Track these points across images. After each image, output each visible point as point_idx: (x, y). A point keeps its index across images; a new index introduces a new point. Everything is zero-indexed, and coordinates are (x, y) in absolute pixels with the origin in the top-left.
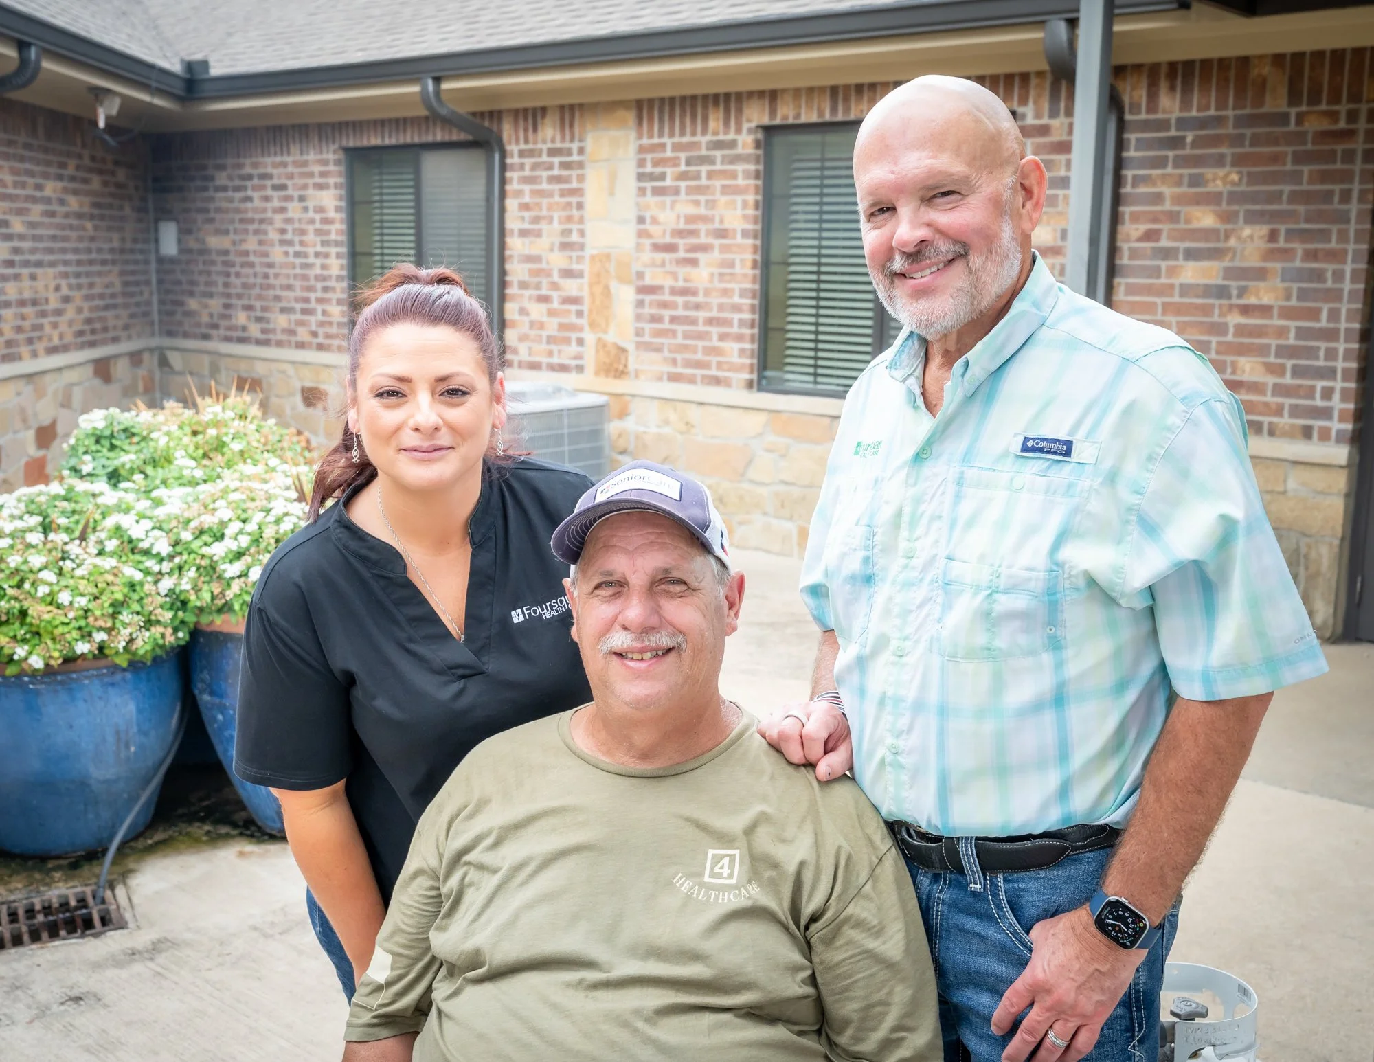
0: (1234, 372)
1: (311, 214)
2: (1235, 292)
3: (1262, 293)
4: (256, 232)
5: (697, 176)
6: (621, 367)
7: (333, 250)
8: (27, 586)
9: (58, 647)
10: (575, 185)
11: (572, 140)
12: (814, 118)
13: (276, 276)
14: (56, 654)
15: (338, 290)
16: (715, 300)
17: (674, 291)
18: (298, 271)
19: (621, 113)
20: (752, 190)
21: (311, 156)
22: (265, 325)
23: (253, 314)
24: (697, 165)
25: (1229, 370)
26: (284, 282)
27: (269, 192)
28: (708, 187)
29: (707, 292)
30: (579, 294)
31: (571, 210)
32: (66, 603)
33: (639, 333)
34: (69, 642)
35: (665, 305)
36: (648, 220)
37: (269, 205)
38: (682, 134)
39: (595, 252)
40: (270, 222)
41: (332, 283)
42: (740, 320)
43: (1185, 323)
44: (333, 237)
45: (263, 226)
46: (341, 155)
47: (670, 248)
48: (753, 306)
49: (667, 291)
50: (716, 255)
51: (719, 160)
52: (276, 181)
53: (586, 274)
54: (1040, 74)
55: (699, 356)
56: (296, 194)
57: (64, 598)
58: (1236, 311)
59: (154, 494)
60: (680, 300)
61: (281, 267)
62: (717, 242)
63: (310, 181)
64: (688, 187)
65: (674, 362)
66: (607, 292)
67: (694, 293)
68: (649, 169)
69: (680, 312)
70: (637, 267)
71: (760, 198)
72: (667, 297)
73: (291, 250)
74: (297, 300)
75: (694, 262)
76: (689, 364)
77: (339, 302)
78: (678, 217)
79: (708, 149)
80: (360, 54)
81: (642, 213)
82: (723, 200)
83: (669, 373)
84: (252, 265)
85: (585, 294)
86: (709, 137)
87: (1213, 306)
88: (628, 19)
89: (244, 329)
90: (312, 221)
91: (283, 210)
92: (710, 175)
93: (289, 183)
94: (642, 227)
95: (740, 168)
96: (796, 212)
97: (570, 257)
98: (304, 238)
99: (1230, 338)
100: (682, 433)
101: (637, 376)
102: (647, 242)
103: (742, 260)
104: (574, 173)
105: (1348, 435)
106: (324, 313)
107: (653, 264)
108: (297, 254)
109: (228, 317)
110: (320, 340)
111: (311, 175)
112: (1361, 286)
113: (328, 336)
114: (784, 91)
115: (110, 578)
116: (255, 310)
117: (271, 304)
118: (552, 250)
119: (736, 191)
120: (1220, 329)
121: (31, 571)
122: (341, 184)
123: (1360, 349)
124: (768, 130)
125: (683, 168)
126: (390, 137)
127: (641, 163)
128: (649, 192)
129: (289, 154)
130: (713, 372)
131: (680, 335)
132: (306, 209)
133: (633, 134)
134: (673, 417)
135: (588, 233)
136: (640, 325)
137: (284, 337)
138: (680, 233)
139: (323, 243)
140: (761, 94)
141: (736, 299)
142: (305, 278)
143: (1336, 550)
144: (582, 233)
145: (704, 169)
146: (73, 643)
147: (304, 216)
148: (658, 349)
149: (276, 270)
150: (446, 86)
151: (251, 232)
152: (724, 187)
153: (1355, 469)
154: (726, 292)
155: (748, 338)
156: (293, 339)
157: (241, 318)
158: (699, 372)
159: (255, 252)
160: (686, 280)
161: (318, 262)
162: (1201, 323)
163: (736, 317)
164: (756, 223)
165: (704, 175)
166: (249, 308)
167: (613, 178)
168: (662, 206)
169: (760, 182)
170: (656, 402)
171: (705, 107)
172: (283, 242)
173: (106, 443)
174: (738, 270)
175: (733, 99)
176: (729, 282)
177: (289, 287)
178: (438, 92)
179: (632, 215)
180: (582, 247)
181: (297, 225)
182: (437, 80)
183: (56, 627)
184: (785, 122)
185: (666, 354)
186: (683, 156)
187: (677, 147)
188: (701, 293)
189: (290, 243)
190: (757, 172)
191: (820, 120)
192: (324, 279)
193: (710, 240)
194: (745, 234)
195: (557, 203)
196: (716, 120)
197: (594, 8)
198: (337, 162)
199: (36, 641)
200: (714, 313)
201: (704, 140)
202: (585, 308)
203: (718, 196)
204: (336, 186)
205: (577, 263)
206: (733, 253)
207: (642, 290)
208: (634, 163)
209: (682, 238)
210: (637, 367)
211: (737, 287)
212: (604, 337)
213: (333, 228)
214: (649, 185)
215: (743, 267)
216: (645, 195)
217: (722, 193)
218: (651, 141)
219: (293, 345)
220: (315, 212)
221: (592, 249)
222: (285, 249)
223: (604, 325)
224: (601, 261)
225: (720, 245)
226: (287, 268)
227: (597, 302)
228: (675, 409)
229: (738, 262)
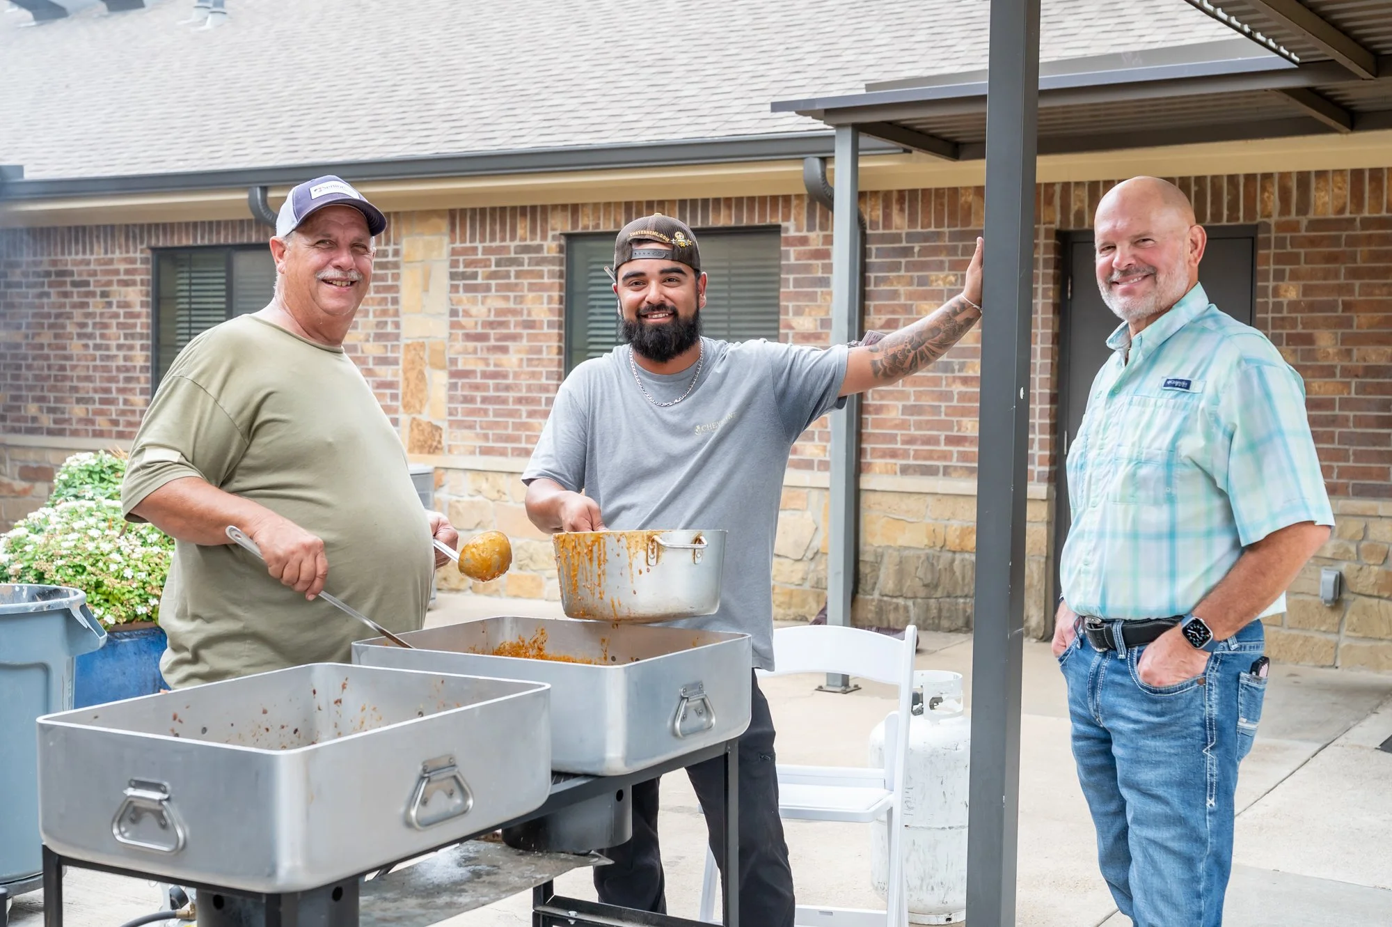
0: (959, 430)
1: (114, 309)
2: (957, 367)
3: (977, 368)
4: (51, 326)
5: (507, 276)
6: (435, 444)
7: (138, 343)
8: (100, 564)
9: (125, 609)
10: (390, 282)
11: (387, 243)
13: (74, 368)
14: (124, 614)
15: (143, 380)
16: (524, 382)
17: (485, 375)
18: (98, 363)
19: (435, 221)
20: (557, 287)
21: (117, 255)
22: (59, 416)
23: (45, 405)
24: (506, 266)
25: (956, 428)
26: (83, 373)
27: (69, 288)
28: (516, 285)
29: (516, 375)
30: (395, 379)
31: (386, 305)
32: (130, 577)
33: (451, 412)
34: (132, 605)
35: (477, 387)
36: (461, 314)
37: (67, 300)
38: (493, 239)
39: (409, 342)
40: (69, 316)
41: (137, 374)
43: (920, 392)
44: (138, 330)
45: (60, 321)
46: (148, 254)
47: (482, 337)
49: (479, 375)
50: (525, 343)
51: (526, 261)
52: (76, 278)
53: (401, 362)
54: (799, 196)
55: (510, 431)
56: (98, 290)
57: (128, 573)
58: (958, 382)
60: (491, 382)
61: (79, 360)
62: (525, 332)
63: (115, 278)
64: (497, 285)
65: (486, 437)
66: (421, 377)
67: (504, 376)
68: (461, 269)
69: (492, 393)
70: (450, 354)
71: (563, 294)
72: (479, 380)
73: (91, 343)
74: (95, 391)
75: (504, 350)
76: (499, 438)
77: (142, 392)
78: (489, 310)
79: (516, 253)
80: (181, 163)
81: (454, 307)
82: (531, 295)
83: (480, 447)
84: (47, 358)
85: (400, 378)
86: (517, 243)
87: (941, 378)
88: (446, 142)
89: (34, 419)
90: (116, 316)
91: (84, 305)
92: (518, 275)
93: (92, 280)
94: (455, 319)
95: (545, 268)
96: (594, 307)
97: (386, 347)
98: (106, 331)
99: (955, 403)
100: (494, 501)
101: (450, 451)
102: (460, 332)
103: (547, 347)
104: (389, 272)
105: (1047, 475)
106: (126, 402)
107: (466, 352)
108: (97, 347)
109: (19, 408)
110: (121, 428)
111: (117, 272)
112: (1049, 361)
113: (128, 424)
114: (584, 205)
115: (158, 561)
116: (49, 402)
117: (67, 395)
118: (367, 340)
119: (542, 288)
120: (947, 396)
121: (102, 554)
122: (148, 280)
123: (1050, 409)
124: (570, 237)
125: (493, 268)
126: (203, 238)
127: (454, 264)
128: (461, 289)
129: (92, 253)
130: (523, 445)
131: (491, 413)
132: (109, 304)
133: (446, 239)
134: (485, 486)
135: (403, 325)
136: (452, 406)
137: (81, 427)
138: (491, 325)
139: (126, 337)
140: (564, 207)
141: (544, 381)
142: (106, 369)
143: (1043, 566)
144: (397, 325)
145: (513, 269)
146: (136, 606)
147: (106, 310)
148: (471, 427)
149: (74, 363)
150: (272, 195)
151: (46, 326)
152: (530, 284)
153: (1053, 502)
154: (533, 375)
156: (90, 428)
157: (32, 409)
158: (509, 445)
159: (49, 345)
160: (496, 365)
161: (121, 354)
162: (933, 391)
163: (544, 396)
164: (560, 315)
165: (512, 274)
166: (42, 399)
167: (427, 277)
168: (474, 302)
169: (563, 281)
170: (468, 474)
171: (513, 217)
172: (80, 336)
174: (544, 355)
175: (539, 210)
176: (537, 366)
177: (88, 379)
178: (264, 200)
179: (446, 310)
180: (397, 337)
181: (98, 320)
182: (265, 190)
183: (124, 594)
184: (585, 231)
185: (478, 430)
186: (493, 258)
187: (487, 251)
188: (511, 376)
189: (90, 336)
190: (561, 272)
192: (127, 369)
193: (519, 330)
194: (550, 325)
195: (372, 298)
196: (523, 228)
197: (410, 130)
198: (144, 261)
199: (107, 605)
200: (524, 394)
201: (513, 245)
202: (400, 392)
203: (526, 292)
204: (142, 282)
205: (392, 351)
206: (540, 341)
207: (454, 374)
208: (448, 264)
209: (493, 329)
210: (450, 443)
211: (544, 370)
212: (418, 416)
213: (139, 321)
214: (461, 283)
215: (548, 353)
216: (457, 291)
217: (530, 290)
218: (463, 245)
219: (90, 434)
220: (119, 307)
221: (407, 338)
222: (84, 342)
223: (418, 406)
224: (415, 349)
225: (528, 334)
226: (86, 360)
227: (412, 386)
228: (487, 479)
229: (544, 349)
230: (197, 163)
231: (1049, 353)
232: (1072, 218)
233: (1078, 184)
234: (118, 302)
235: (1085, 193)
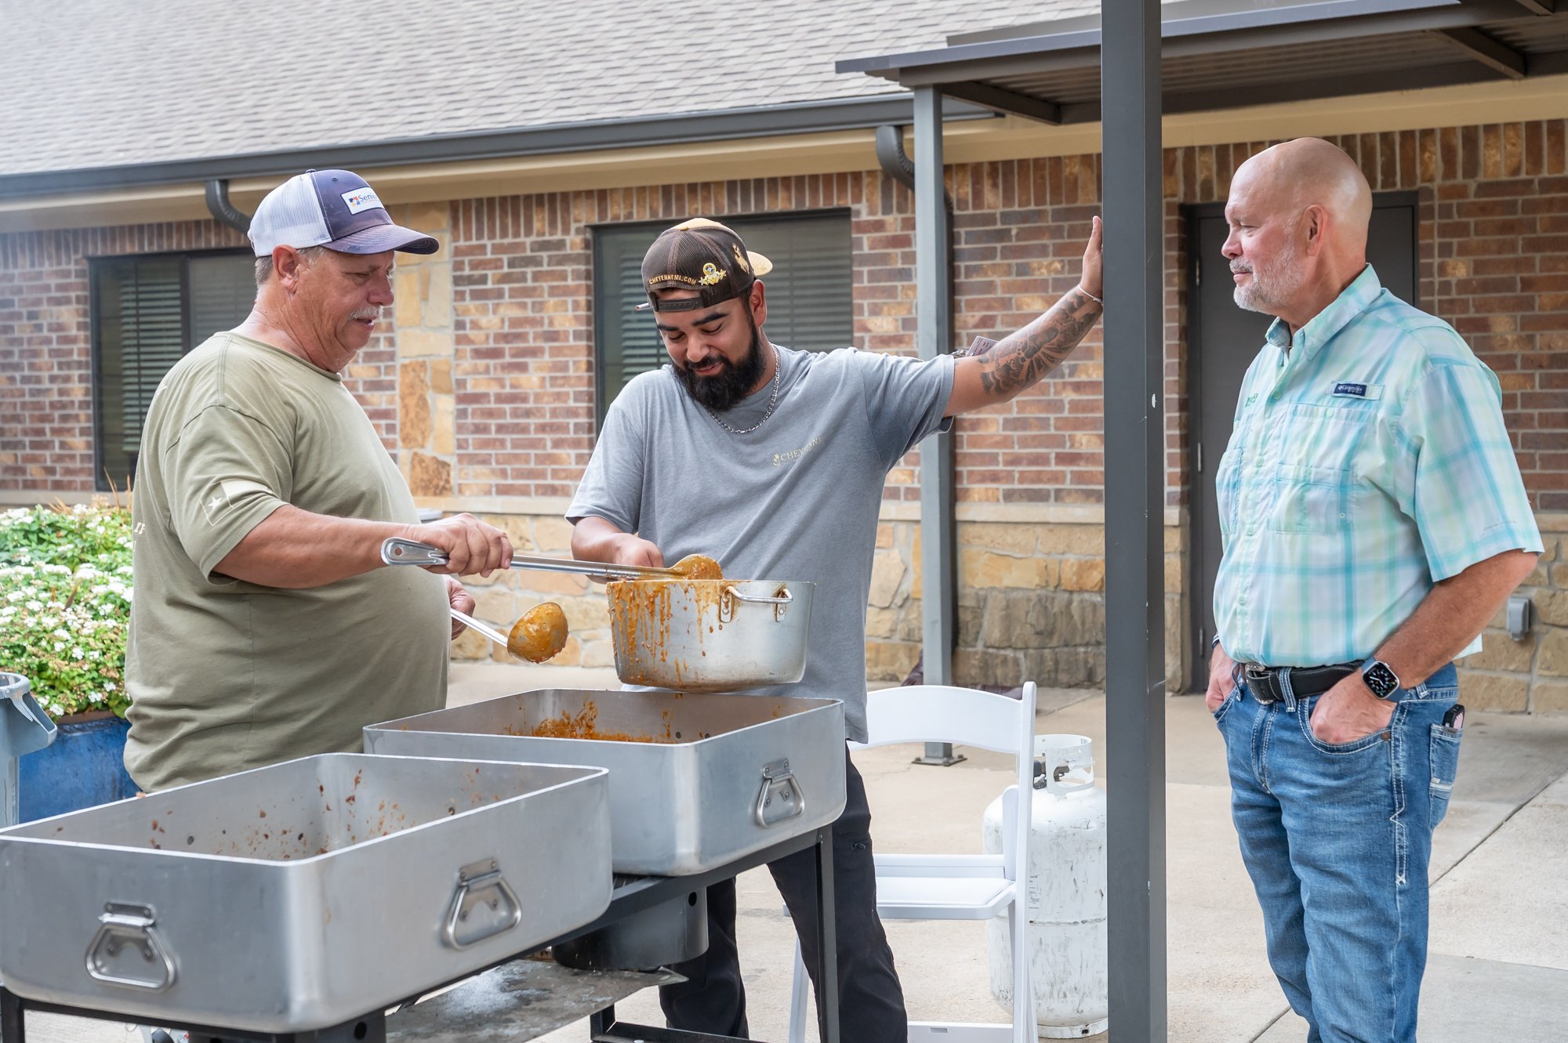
0: (1072, 446)
1: (45, 333)
2: (1066, 371)
3: (1090, 371)
5: (522, 278)
6: (442, 483)
7: (76, 373)
8: (44, 643)
9: (75, 696)
12: (647, 218)
14: (74, 703)
15: (82, 418)
16: (547, 406)
17: (500, 398)
18: (27, 398)
19: (434, 215)
20: (583, 290)
21: (46, 267)
24: (521, 266)
25: (1068, 444)
26: (9, 412)
28: (534, 289)
29: (538, 397)
30: (391, 407)
32: (80, 658)
33: (461, 445)
34: (84, 692)
35: (490, 414)
36: (468, 326)
38: (504, 235)
39: (406, 361)
41: (75, 411)
42: (576, 425)
43: (1023, 402)
44: (75, 357)
46: (85, 265)
47: (495, 354)
48: (589, 410)
49: (492, 399)
50: (547, 358)
51: (545, 261)
53: (397, 386)
54: (871, 173)
55: (532, 465)
56: (24, 311)
57: (78, 652)
58: (1069, 388)
59: (119, 571)
60: (507, 407)
61: (4, 395)
62: (547, 345)
63: (45, 296)
64: (511, 290)
65: (504, 474)
66: (423, 403)
67: (524, 399)
68: (467, 272)
69: (509, 420)
70: (456, 375)
71: (591, 298)
72: (493, 405)
73: (17, 375)
74: (25, 433)
75: (522, 368)
76: (519, 474)
77: (84, 432)
78: (503, 321)
79: (532, 251)
80: (121, 155)
81: (460, 318)
82: (552, 301)
83: (497, 486)
85: (397, 406)
86: (534, 238)
87: (1048, 385)
88: (444, 120)
90: (48, 341)
91: (7, 329)
92: (537, 277)
93: (16, 298)
94: (461, 332)
95: (569, 268)
97: (378, 368)
98: (36, 360)
99: (1066, 414)
101: (460, 491)
102: (468, 348)
103: (575, 363)
105: (1178, 497)
106: (63, 445)
107: (475, 371)
108: (26, 380)
110: (58, 477)
111: (47, 288)
112: (1176, 360)
113: (68, 472)
114: (613, 190)
115: (113, 636)
119: (566, 292)
120: (1056, 406)
121: (45, 631)
122: (86, 297)
123: (1180, 417)
124: (597, 229)
125: (506, 270)
126: (151, 243)
127: (458, 266)
128: (468, 297)
129: (15, 266)
130: (549, 481)
131: (509, 444)
132: (39, 328)
133: (452, 236)
135: (398, 341)
136: (461, 437)
137: (8, 477)
138: (506, 338)
139: (61, 366)
140: (589, 194)
141: (571, 403)
142: (38, 406)
143: (1177, 605)
144: (391, 342)
145: (529, 270)
146: (88, 692)
147: (35, 335)
148: (485, 461)
150: (233, 189)
152: (552, 288)
153: (1188, 529)
154: (558, 397)
155: (586, 443)
156: (20, 478)
158: (532, 482)
160: (512, 386)
161: (55, 387)
162: (1039, 401)
163: (572, 421)
164: (588, 324)
165: (529, 276)
167: (425, 282)
168: (484, 311)
169: (591, 283)
171: (528, 208)
172: (7, 367)
173: (34, 537)
174: (571, 373)
175: (559, 198)
176: (562, 386)
177: (16, 418)
178: (225, 195)
179: (449, 320)
180: (392, 356)
181: (25, 347)
182: (225, 183)
183: (73, 678)
184: (615, 222)
185: (494, 465)
186: (505, 258)
187: (497, 249)
188: (532, 399)
189: (17, 367)
190: (588, 272)
191: (653, 219)
192: (63, 406)
193: (539, 344)
194: (577, 335)
196: (540, 221)
197: (399, 107)
198: (80, 274)
199: (53, 693)
200: (547, 419)
201: (528, 241)
202: (397, 422)
203: (546, 297)
204: (78, 300)
205: (386, 374)
206: (566, 356)
207: (463, 399)
208: (450, 266)
209: (508, 342)
210: (460, 481)
211: (571, 390)
212: (420, 451)
213: (75, 347)
214: (467, 289)
215: (577, 369)
216: (463, 299)
217: (551, 295)
218: (468, 243)
219: (21, 485)
220: (50, 330)
221: (405, 357)
222: (9, 374)
223: (420, 438)
224: (414, 370)
225: (551, 348)
226: (13, 396)
227: (412, 415)
228: (506, 524)
229: (571, 364)
230: (141, 153)
231: (1176, 351)
232: (1198, 189)
233: (1204, 149)
234: (50, 325)
235: (1212, 160)
